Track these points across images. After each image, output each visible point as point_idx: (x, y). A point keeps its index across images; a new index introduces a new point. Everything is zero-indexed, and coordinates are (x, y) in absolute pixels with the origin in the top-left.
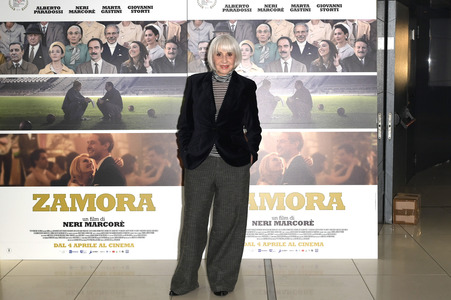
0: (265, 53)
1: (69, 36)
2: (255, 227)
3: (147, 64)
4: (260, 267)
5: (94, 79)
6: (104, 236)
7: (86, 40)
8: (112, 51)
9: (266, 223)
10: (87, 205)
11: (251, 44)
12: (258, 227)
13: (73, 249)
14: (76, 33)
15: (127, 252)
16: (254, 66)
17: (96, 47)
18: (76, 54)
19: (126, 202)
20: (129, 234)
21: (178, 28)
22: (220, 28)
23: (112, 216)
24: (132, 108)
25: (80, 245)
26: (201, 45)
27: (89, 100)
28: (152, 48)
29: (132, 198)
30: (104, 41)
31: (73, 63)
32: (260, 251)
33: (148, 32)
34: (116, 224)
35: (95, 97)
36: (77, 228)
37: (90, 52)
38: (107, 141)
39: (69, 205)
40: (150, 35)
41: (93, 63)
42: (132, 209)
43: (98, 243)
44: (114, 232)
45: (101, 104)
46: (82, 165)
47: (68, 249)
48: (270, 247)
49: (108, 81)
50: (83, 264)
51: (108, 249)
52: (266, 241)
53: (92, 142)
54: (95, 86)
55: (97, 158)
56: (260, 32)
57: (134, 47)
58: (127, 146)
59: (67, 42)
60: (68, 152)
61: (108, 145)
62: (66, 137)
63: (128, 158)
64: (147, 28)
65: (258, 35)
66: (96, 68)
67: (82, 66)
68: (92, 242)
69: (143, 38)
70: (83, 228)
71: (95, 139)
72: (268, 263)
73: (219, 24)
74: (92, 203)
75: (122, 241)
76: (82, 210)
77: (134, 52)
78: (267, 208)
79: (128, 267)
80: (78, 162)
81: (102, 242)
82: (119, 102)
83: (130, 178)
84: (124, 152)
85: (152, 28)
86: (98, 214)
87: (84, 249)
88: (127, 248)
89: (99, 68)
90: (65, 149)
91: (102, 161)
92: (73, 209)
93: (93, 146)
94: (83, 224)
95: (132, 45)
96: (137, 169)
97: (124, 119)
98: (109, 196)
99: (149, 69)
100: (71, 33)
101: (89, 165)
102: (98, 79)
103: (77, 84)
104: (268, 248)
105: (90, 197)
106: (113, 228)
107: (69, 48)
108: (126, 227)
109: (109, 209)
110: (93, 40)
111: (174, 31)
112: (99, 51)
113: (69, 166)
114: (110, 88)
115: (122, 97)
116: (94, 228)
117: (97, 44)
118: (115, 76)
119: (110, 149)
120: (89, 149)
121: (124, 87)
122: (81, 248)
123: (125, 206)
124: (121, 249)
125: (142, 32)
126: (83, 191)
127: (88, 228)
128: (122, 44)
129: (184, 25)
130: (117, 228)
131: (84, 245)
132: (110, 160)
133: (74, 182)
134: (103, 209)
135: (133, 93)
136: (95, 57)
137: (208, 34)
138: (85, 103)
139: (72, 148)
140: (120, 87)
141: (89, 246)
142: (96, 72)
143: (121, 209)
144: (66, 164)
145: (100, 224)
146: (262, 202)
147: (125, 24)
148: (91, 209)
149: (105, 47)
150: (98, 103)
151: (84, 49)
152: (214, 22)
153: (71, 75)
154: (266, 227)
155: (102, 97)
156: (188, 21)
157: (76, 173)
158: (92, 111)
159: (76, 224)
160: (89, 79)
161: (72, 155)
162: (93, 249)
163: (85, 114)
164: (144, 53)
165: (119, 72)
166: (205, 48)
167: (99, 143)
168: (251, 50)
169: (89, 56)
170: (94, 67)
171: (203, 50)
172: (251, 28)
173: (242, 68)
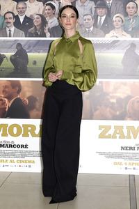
0: (132, 23)
2: (123, 151)
3: (46, 31)
4: (126, 180)
5: (8, 41)
6: (14, 155)
8: (22, 21)
9: (131, 148)
10: (2, 132)
11: (123, 17)
12: (125, 151)
15: (30, 167)
16: (124, 33)
17: (10, 18)
19: (29, 131)
20: (31, 153)
22: (100, 4)
23: (19, 140)
24: (35, 63)
26: (86, 17)
27: (4, 56)
28: (50, 18)
29: (33, 127)
30: (16, 14)
32: (126, 168)
33: (48, 7)
34: (22, 146)
35: (9, 54)
37: (6, 21)
38: (17, 86)
40: (49, 10)
41: (8, 29)
42: (34, 135)
43: (9, 159)
44: (21, 152)
45: (13, 59)
48: (134, 166)
49: (18, 42)
51: (16, 164)
52: (131, 162)
53: (6, 87)
54: (8, 46)
55: (9, 98)
56: (129, 8)
57: (37, 18)
58: (31, 90)
61: (17, 89)
63: (31, 99)
64: (47, 5)
65: (128, 10)
66: (10, 33)
68: (5, 159)
69: (44, 12)
71: (8, 84)
72: (132, 178)
73: (99, 2)
74: (5, 130)
75: (26, 158)
77: (37, 22)
78: (132, 137)
79: (30, 178)
81: (12, 159)
82: (26, 58)
83: (33, 113)
84: (28, 94)
85: (50, 4)
86: (9, 139)
88: (30, 164)
89: (12, 33)
91: (13, 100)
93: (7, 90)
96: (38, 106)
97: (29, 71)
98: (17, 126)
99: (48, 34)
101: (4, 103)
102: (11, 41)
104: (132, 167)
105: (4, 126)
106: (20, 149)
108: (30, 149)
109: (17, 135)
112: (12, 21)
114: (19, 48)
115: (28, 54)
116: (7, 149)
117: (11, 15)
118: (23, 39)
119: (19, 92)
120: (4, 91)
121: (29, 47)
123: (29, 133)
124: (25, 164)
125: (43, 7)
127: (2, 148)
128: (28, 16)
129: (74, 3)
130: (23, 149)
132: (18, 99)
134: (13, 135)
135: (36, 51)
136: (9, 25)
137: (91, 9)
138: (1, 58)
140: (27, 47)
141: (3, 161)
142: (10, 36)
143: (26, 135)
145: (10, 146)
146: (129, 133)
147: (31, 1)
148: (5, 135)
149: (17, 18)
150: (11, 59)
151: (1, 19)
152: (95, 1)
154: (131, 151)
155: (13, 54)
158: (7, 64)
160: (4, 41)
162: (5, 164)
164: (44, 22)
165: (26, 36)
166: (88, 19)
167: (11, 87)
168: (123, 22)
169: (5, 24)
170: (8, 32)
171: (87, 21)
172: (122, 5)
173: (115, 35)
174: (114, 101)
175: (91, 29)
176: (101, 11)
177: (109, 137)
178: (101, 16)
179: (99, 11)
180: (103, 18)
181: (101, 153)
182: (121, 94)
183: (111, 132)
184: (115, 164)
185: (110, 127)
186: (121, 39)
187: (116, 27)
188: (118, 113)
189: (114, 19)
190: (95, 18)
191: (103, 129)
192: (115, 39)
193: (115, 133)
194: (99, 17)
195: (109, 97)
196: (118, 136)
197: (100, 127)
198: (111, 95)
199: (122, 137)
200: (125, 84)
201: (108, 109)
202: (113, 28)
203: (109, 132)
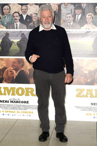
1: (4, 11)
2: (92, 106)
4: (94, 125)
5: (15, 32)
6: (19, 108)
7: (12, 12)
8: (24, 18)
10: (11, 93)
11: (93, 15)
12: (94, 106)
13: (4, 113)
14: (7, 9)
15: (30, 116)
16: (94, 26)
17: (17, 16)
18: (7, 20)
19: (29, 92)
20: (31, 107)
21: (57, 7)
22: (77, 7)
23: (23, 98)
25: (8, 111)
26: (68, 16)
27: (13, 42)
29: (32, 89)
30: (21, 13)
31: (6, 24)
32: (94, 117)
34: (25, 102)
35: (16, 40)
36: (6, 103)
37: (14, 18)
38: (21, 62)
39: (3, 92)
41: (15, 24)
42: (33, 95)
43: (16, 111)
44: (24, 106)
45: (19, 44)
46: (9, 73)
47: (2, 113)
50: (9, 121)
51: (21, 114)
53: (14, 62)
54: (16, 35)
55: (16, 70)
57: (35, 16)
59: (3, 14)
60: (3, 67)
61: (22, 64)
62: (2, 59)
65: (96, 10)
66: (17, 26)
67: (10, 25)
68: (14, 110)
70: (9, 103)
71: (16, 61)
73: (77, 5)
74: (14, 92)
75: (28, 110)
76: (9, 95)
77: (35, 19)
79: (30, 123)
80: (7, 72)
81: (18, 111)
84: (29, 67)
86: (16, 97)
87: (10, 113)
88: (30, 114)
89: (18, 26)
90: (2, 65)
91: (18, 72)
92: (5, 94)
93: (14, 64)
94: (9, 102)
95: (34, 15)
98: (22, 89)
100: (5, 9)
101: (13, 73)
102: (17, 32)
103: (7, 34)
105: (13, 89)
106: (23, 104)
107: (4, 16)
108: (30, 104)
109: (22, 95)
110: (15, 12)
111: (55, 8)
112: (18, 18)
113: (3, 74)
114: (23, 36)
116: (15, 104)
117: (17, 14)
118: (25, 30)
119: (22, 66)
120: (13, 65)
122: (8, 113)
123: (29, 93)
126: (10, 86)
127: (12, 104)
128: (29, 15)
129: (60, 6)
130: (25, 104)
131: (10, 112)
133: (5, 81)
134: (19, 95)
136: (16, 21)
137: (71, 10)
138: (11, 43)
139: (5, 65)
141: (12, 112)
142: (17, 28)
143: (27, 95)
144: (1, 73)
145: (17, 102)
146: (96, 94)
147: (31, 5)
148: (13, 94)
149: (21, 16)
150: (17, 44)
151: (11, 17)
152: (74, 4)
153: (4, 30)
155: (19, 40)
156: (62, 3)
157: (6, 77)
158: (14, 47)
159: (6, 101)
160: (13, 32)
161: (5, 68)
162: (14, 114)
163: (11, 48)
166: (70, 17)
167: (17, 63)
168: (93, 18)
169: (13, 20)
170: (15, 26)
171: (68, 18)
172: (93, 7)
173: (88, 27)
174: (86, 72)
175: (72, 23)
176: (78, 11)
177: (83, 96)
178: (78, 15)
179: (77, 11)
180: (80, 16)
181: (77, 107)
182: (91, 68)
183: (85, 93)
184: (87, 114)
185: (84, 90)
186: (92, 30)
187: (88, 22)
188: (89, 80)
189: (87, 17)
190: (74, 16)
191: (79, 91)
192: (88, 30)
193: (87, 94)
194: (77, 16)
195: (83, 70)
196: (89, 96)
197: (77, 90)
198: (84, 68)
199: (92, 96)
200: (94, 61)
201: (83, 78)
202: (86, 23)
203: (83, 93)
